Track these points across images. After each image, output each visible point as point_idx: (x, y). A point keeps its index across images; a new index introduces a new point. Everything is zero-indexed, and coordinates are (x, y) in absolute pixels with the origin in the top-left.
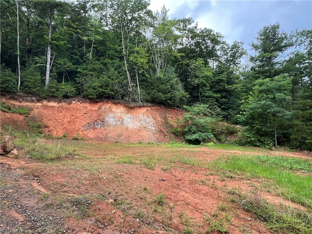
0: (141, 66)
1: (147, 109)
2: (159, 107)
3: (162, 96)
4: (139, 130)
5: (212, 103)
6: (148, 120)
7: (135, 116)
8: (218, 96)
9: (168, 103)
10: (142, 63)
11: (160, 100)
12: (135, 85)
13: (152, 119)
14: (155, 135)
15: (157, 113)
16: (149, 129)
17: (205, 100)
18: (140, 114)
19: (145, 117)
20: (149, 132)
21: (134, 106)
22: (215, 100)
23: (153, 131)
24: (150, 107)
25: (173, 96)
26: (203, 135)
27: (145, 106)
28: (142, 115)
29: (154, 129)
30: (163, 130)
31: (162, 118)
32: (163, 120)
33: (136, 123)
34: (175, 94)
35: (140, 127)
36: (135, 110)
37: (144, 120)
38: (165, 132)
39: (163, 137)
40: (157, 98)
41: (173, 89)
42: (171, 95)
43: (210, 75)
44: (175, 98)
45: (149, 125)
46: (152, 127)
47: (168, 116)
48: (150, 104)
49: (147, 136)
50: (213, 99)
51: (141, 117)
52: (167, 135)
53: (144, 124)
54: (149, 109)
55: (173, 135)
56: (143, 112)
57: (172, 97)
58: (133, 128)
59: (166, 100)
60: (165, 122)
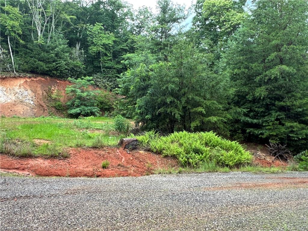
0: (11, 29)
1: (25, 80)
2: (42, 78)
3: (44, 66)
4: (14, 105)
5: (112, 75)
6: (26, 93)
7: (8, 89)
8: (120, 67)
9: (54, 74)
10: (13, 27)
11: (41, 70)
12: (7, 51)
13: (30, 92)
14: (33, 110)
15: (39, 85)
16: (27, 103)
17: (106, 72)
18: (15, 86)
19: (22, 90)
20: (25, 107)
21: (6, 77)
22: (116, 71)
23: (31, 106)
24: (30, 78)
25: (60, 66)
26: (86, 108)
27: (22, 77)
28: (18, 87)
29: (32, 103)
30: (43, 104)
31: (45, 91)
32: (45, 94)
33: (10, 97)
34: (60, 63)
35: (15, 101)
36: (8, 81)
37: (20, 93)
38: (45, 106)
39: (42, 112)
40: (37, 68)
41: (60, 58)
42: (57, 64)
43: (109, 43)
44: (62, 68)
45: (26, 99)
46: (31, 101)
47: (53, 88)
48: (28, 75)
49: (23, 111)
50: (114, 70)
51: (17, 89)
52: (47, 109)
53: (21, 98)
54: (28, 80)
55: (54, 109)
56: (19, 83)
57: (57, 67)
58: (6, 102)
59: (50, 71)
60: (48, 96)
